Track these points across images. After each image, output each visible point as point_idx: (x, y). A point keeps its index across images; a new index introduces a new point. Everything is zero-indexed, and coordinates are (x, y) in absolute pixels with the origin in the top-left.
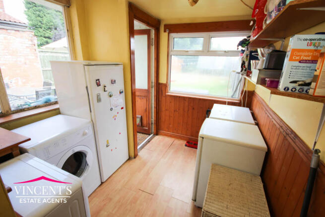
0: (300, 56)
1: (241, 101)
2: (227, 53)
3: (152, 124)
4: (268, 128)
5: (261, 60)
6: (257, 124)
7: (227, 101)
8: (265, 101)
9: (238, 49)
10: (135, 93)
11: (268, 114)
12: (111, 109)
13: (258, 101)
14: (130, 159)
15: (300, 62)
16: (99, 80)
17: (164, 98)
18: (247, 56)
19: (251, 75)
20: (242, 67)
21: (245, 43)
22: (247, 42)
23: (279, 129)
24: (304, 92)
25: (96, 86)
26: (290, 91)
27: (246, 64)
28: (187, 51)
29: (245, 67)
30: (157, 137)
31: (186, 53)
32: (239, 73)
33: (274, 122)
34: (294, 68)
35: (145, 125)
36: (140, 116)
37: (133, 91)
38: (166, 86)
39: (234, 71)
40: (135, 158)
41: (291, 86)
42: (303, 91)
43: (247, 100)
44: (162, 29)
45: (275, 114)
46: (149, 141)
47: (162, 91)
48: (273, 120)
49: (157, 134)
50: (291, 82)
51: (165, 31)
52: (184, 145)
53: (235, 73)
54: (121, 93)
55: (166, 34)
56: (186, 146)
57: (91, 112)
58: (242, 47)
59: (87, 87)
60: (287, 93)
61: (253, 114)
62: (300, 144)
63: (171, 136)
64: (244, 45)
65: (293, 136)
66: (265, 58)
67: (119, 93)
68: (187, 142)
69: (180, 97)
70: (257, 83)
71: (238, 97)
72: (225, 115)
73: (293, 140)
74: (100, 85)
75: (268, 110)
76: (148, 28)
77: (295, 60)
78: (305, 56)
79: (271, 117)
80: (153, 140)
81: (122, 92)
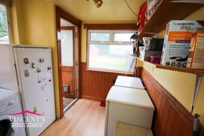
0: (176, 37)
1: (135, 73)
2: (125, 43)
3: (76, 90)
4: (154, 93)
5: (145, 46)
6: (146, 89)
7: (126, 73)
8: (150, 73)
9: (131, 40)
10: (61, 69)
11: (152, 82)
12: (39, 82)
13: (145, 73)
14: (57, 119)
15: (176, 42)
16: (27, 59)
17: (84, 73)
18: (136, 44)
19: (139, 56)
20: (134, 51)
21: (135, 37)
22: (136, 36)
23: (161, 93)
24: (182, 66)
25: (24, 63)
26: (170, 65)
27: (136, 49)
28: (100, 42)
29: (135, 51)
30: (80, 100)
31: (98, 43)
32: (132, 55)
33: (158, 88)
34: (172, 47)
35: (72, 92)
36: (68, 85)
37: (60, 68)
38: (86, 64)
39: (129, 54)
40: (61, 118)
41: (171, 61)
42: (180, 65)
43: (139, 73)
44: (83, 27)
45: (157, 82)
46: (73, 104)
47: (83, 67)
48: (156, 87)
49: (80, 98)
50: (171, 58)
51: (85, 28)
52: (99, 105)
53: (130, 55)
54: (48, 69)
55: (85, 30)
56: (100, 105)
57: (18, 84)
58: (133, 39)
59: (15, 65)
60: (168, 67)
61: (143, 82)
62: (179, 106)
63: (90, 99)
64: (135, 38)
65: (173, 100)
66: (148, 44)
67: (47, 69)
68: (101, 103)
69: (95, 71)
70: (145, 60)
71: (132, 71)
72: (125, 83)
73: (173, 103)
74: (28, 63)
75: (152, 79)
76: (73, 25)
77: (173, 41)
78: (179, 37)
79: (154, 85)
80: (77, 103)
81: (50, 68)
